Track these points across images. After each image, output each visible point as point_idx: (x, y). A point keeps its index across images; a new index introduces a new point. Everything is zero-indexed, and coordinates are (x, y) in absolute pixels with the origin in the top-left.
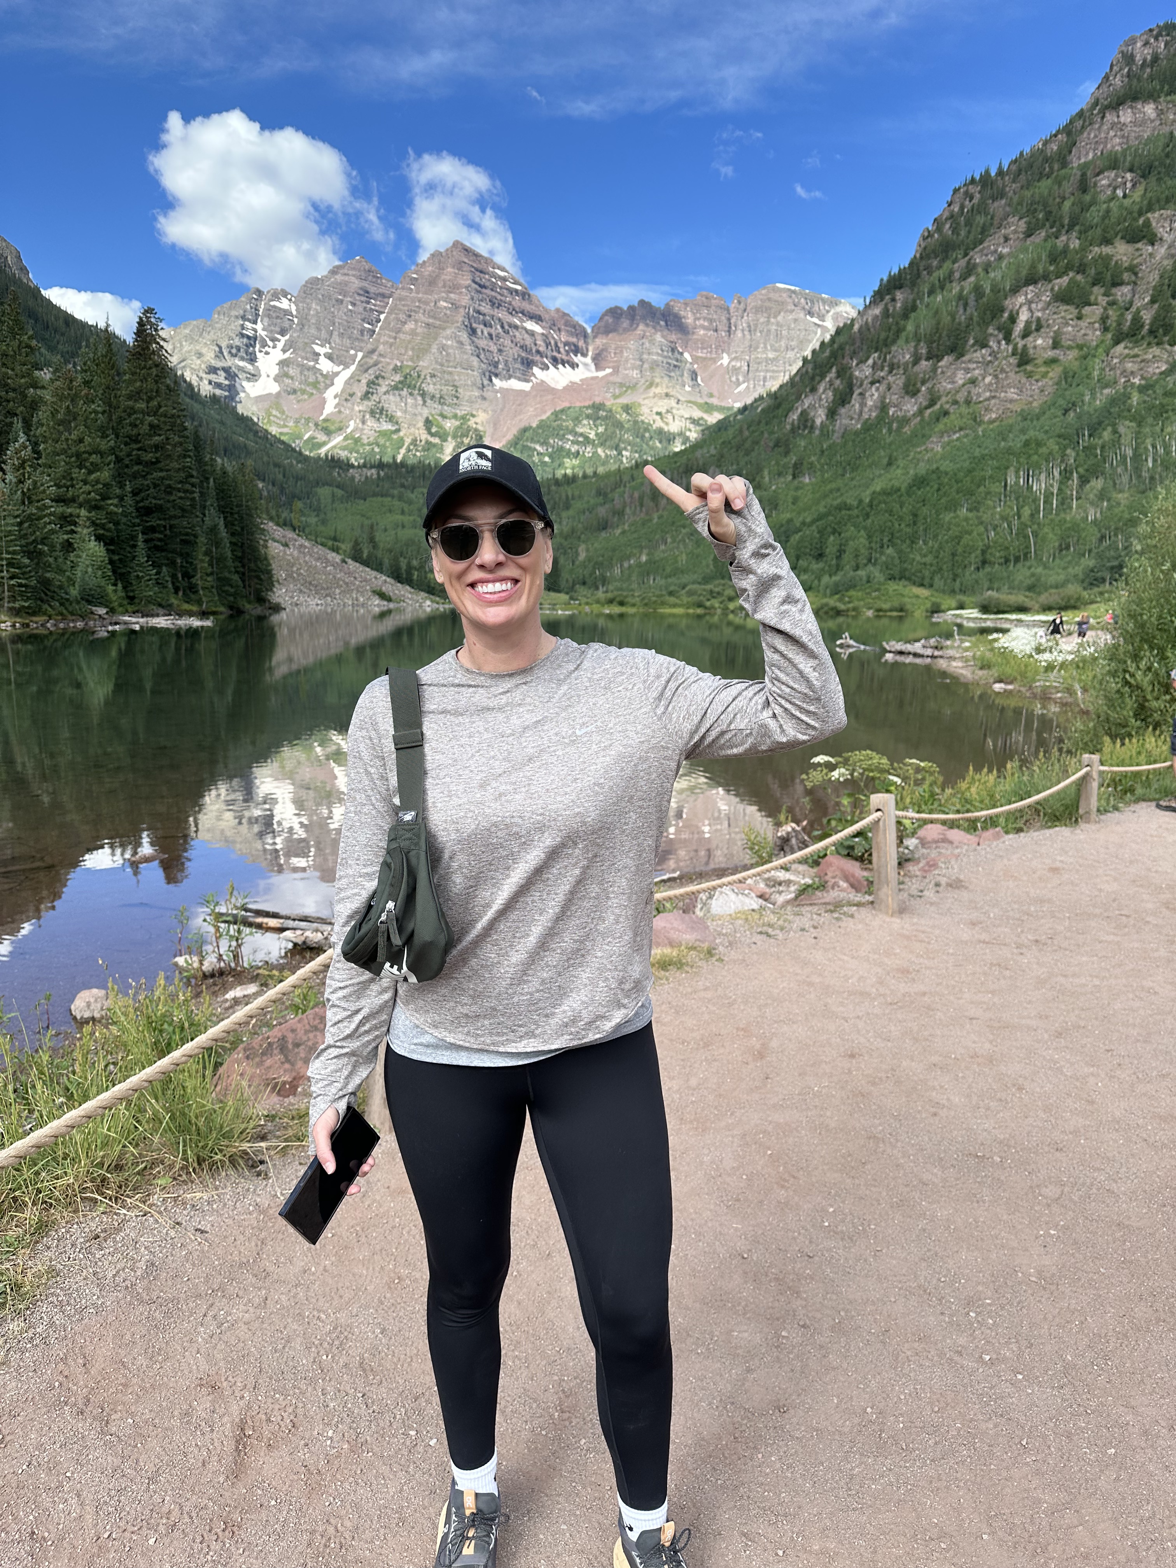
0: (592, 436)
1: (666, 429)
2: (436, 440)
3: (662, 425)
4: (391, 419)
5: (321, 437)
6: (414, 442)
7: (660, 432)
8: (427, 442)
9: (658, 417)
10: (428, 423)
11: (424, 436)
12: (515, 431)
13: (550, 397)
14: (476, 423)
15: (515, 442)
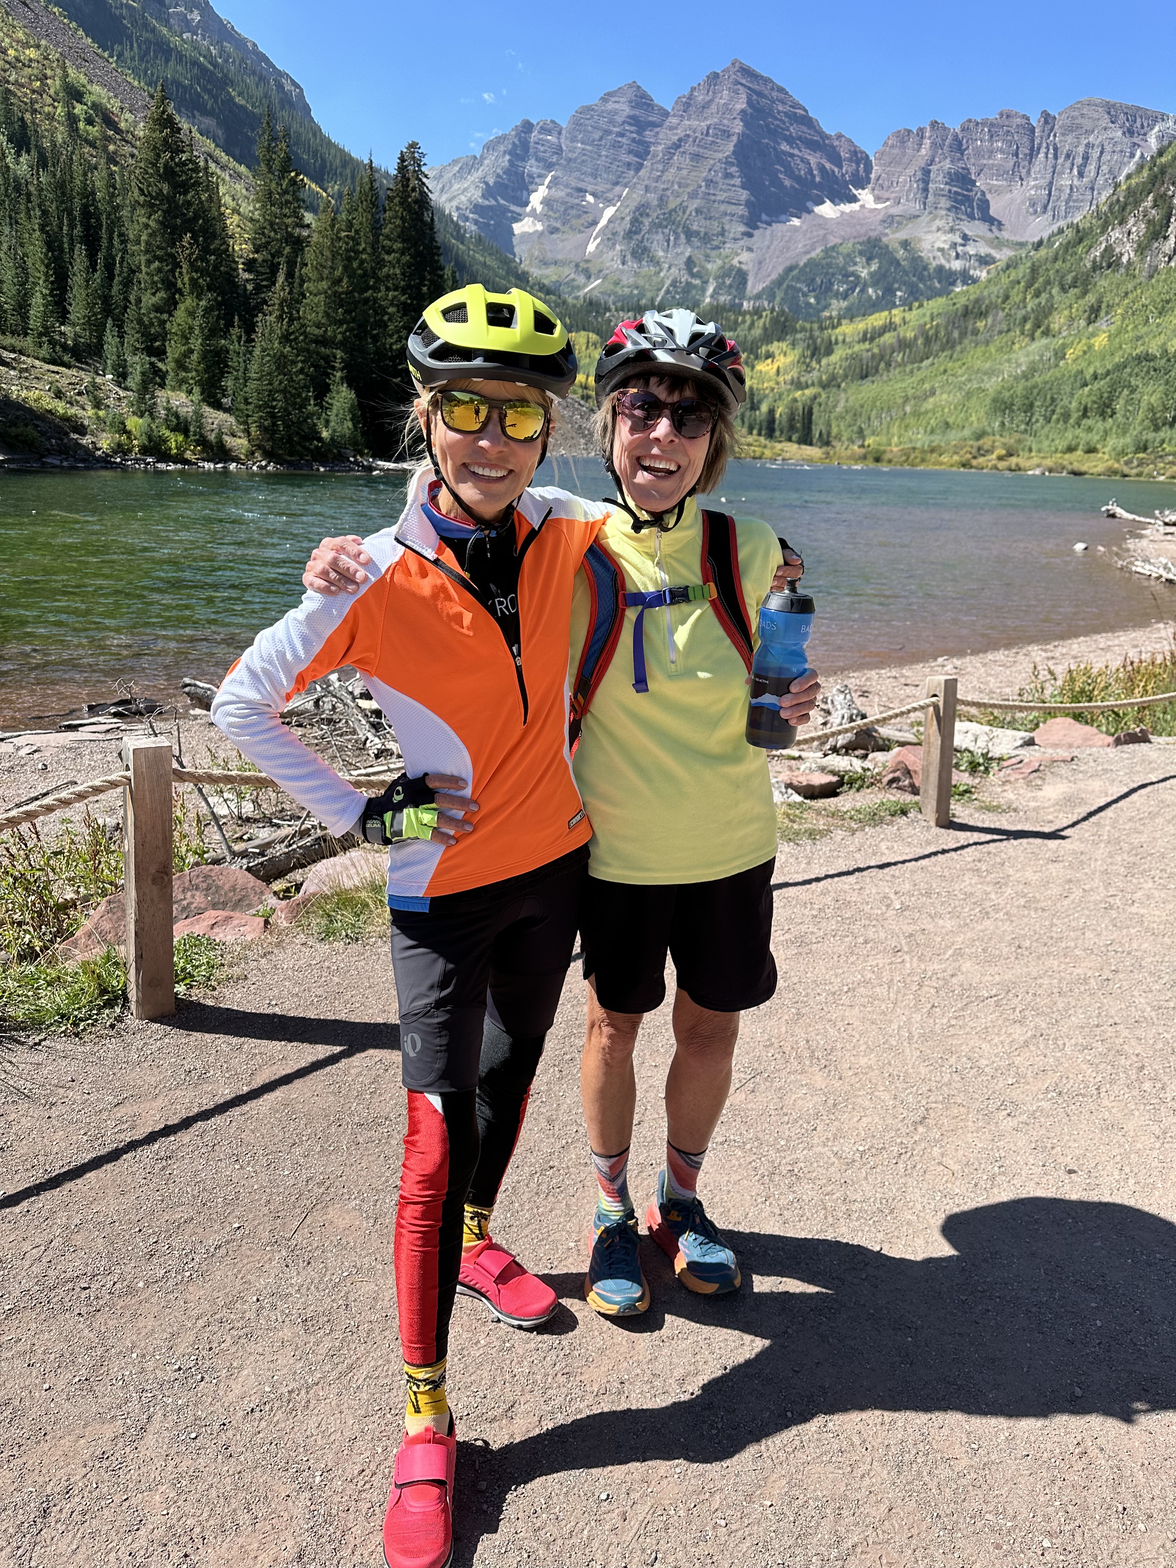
0: (864, 274)
2: (697, 282)
4: (652, 260)
6: (674, 283)
8: (688, 284)
10: (690, 263)
11: (685, 278)
12: (780, 270)
13: (822, 232)
14: (740, 263)
15: (779, 282)
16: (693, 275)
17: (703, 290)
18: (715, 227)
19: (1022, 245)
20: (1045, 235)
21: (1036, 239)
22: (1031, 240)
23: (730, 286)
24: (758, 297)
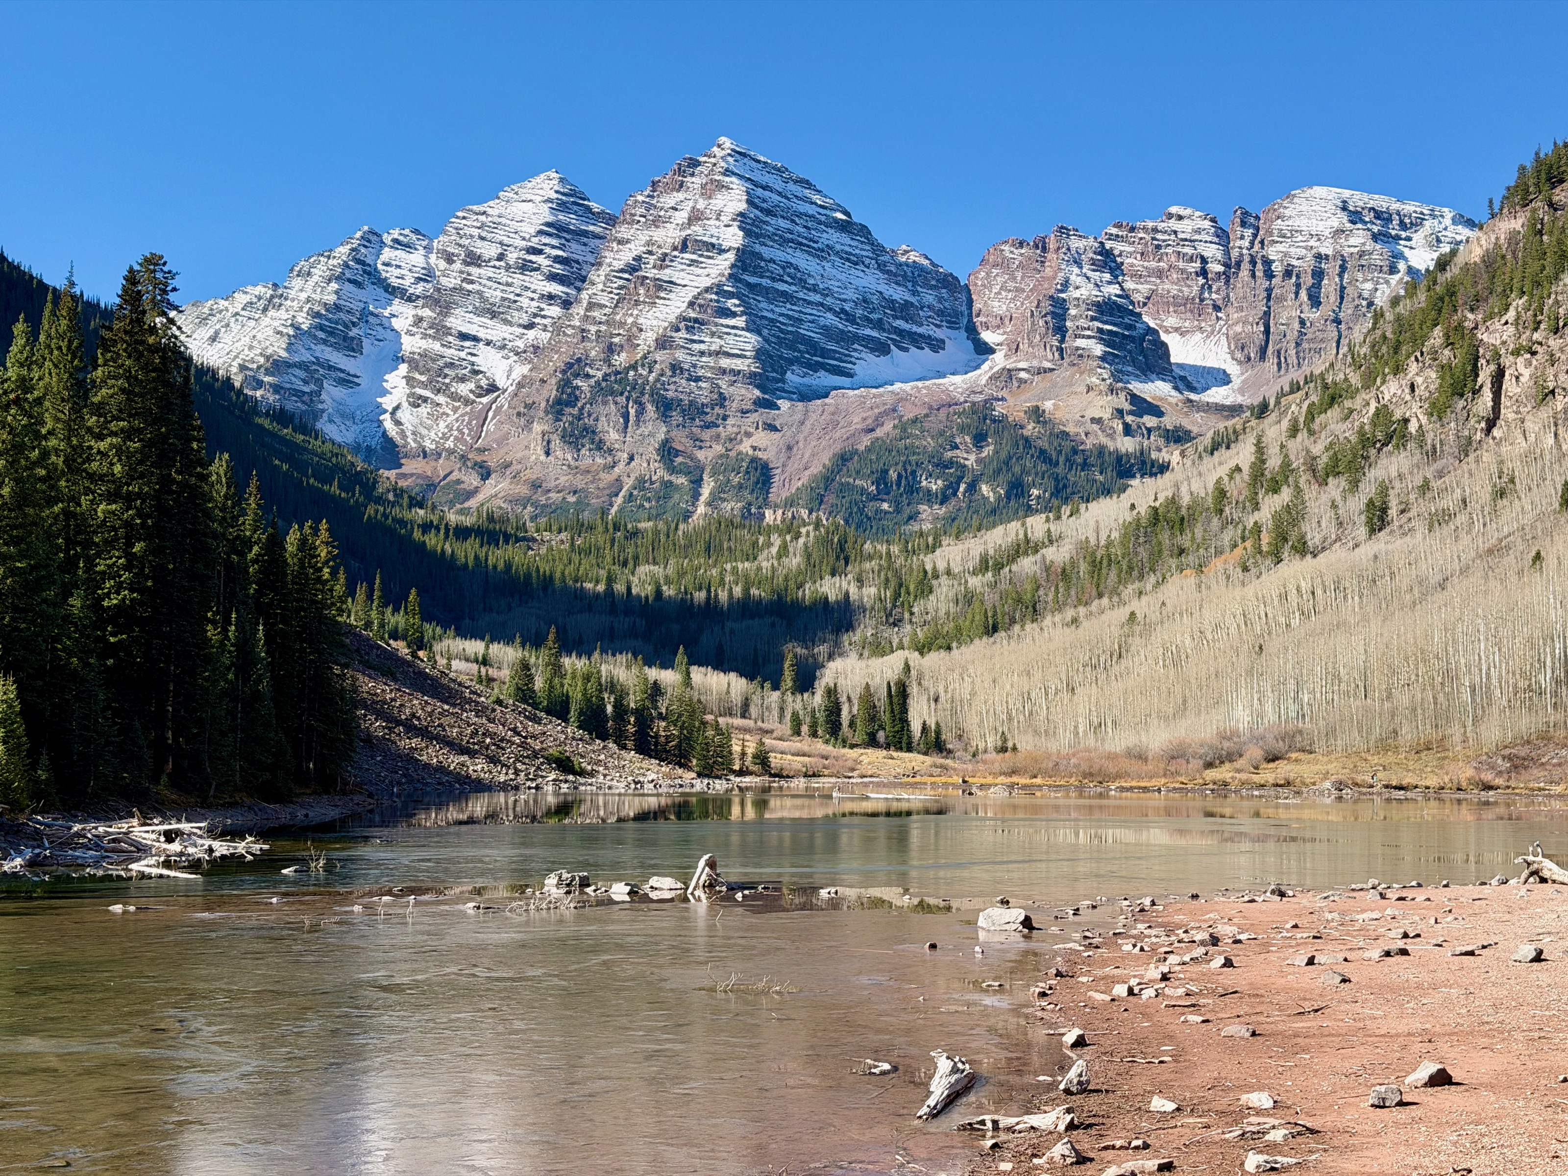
0: (971, 460)
1: (1111, 445)
2: (681, 480)
3: (1104, 440)
4: (599, 446)
5: (472, 480)
6: (641, 483)
7: (1101, 450)
8: (667, 485)
9: (1095, 427)
10: (667, 452)
11: (660, 473)
12: (826, 458)
14: (754, 448)
15: (827, 479)
16: (672, 470)
17: (696, 496)
18: (706, 392)
23: (740, 486)
24: (790, 503)
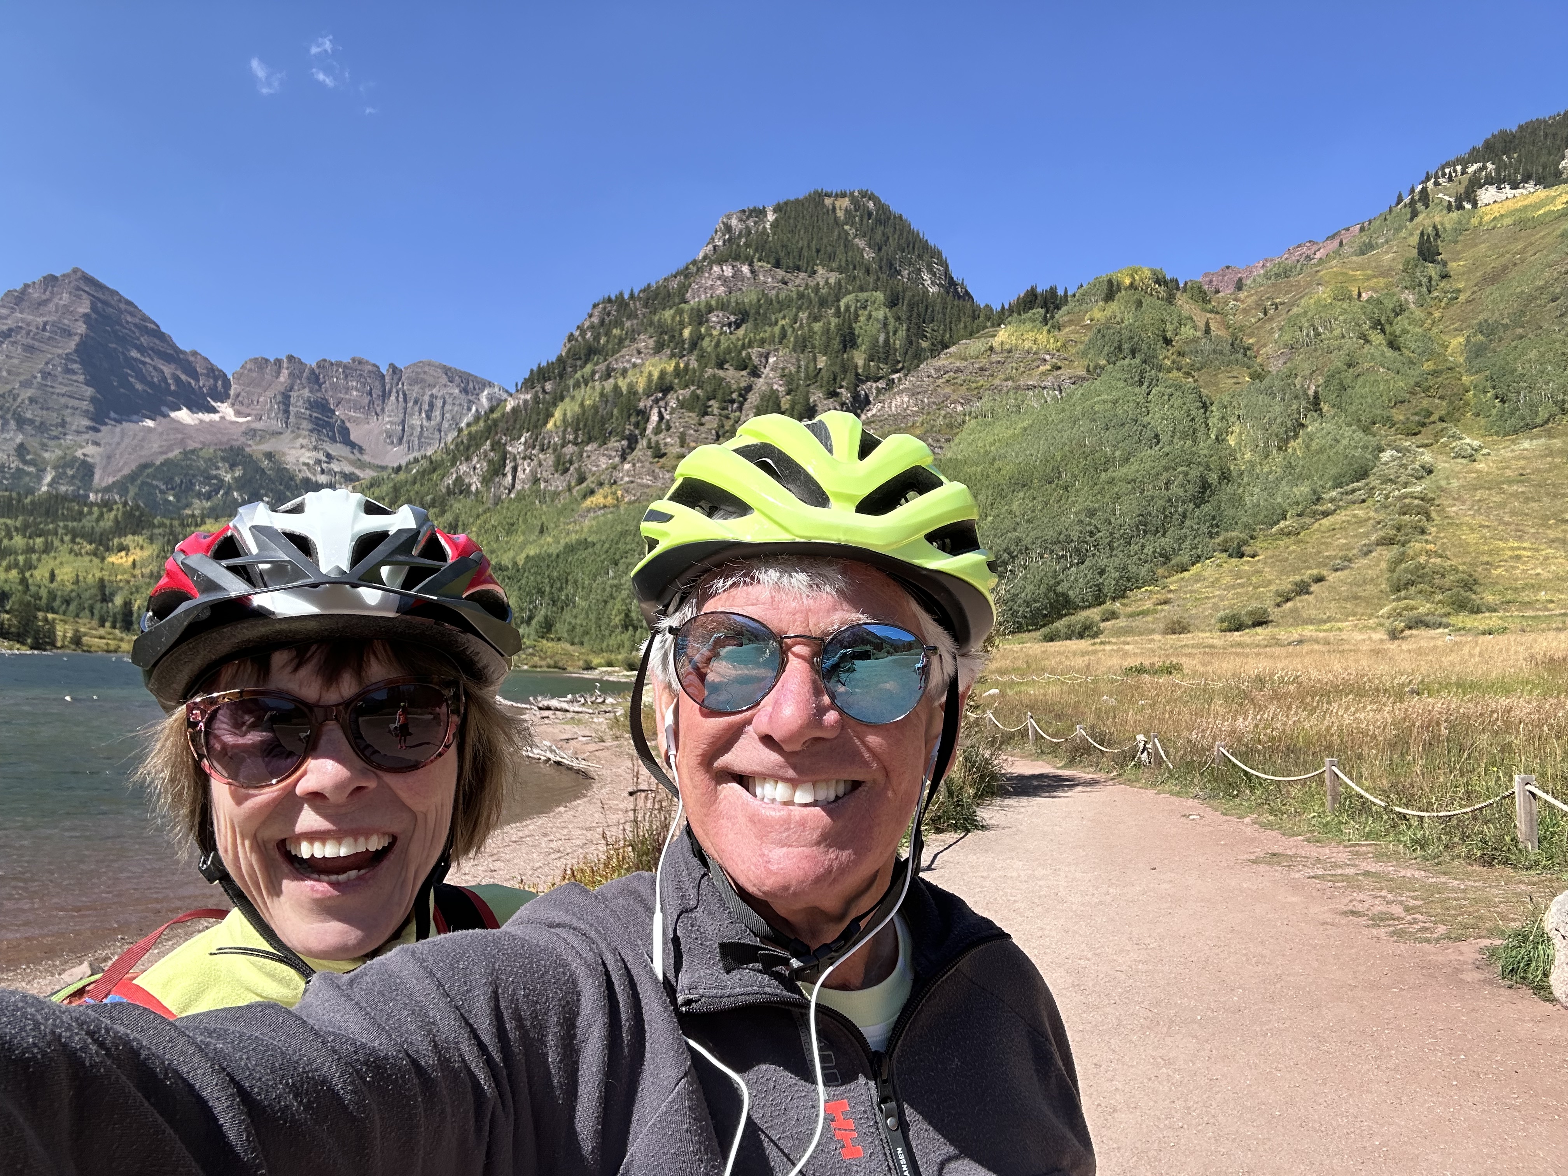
2: (30, 469)
10: (22, 451)
11: (16, 463)
12: (133, 466)
13: (180, 436)
14: (84, 455)
15: (132, 477)
16: (26, 462)
17: (39, 479)
18: (53, 417)
19: (383, 468)
20: (404, 463)
21: (396, 465)
22: (390, 465)
23: (73, 477)
24: (107, 489)
